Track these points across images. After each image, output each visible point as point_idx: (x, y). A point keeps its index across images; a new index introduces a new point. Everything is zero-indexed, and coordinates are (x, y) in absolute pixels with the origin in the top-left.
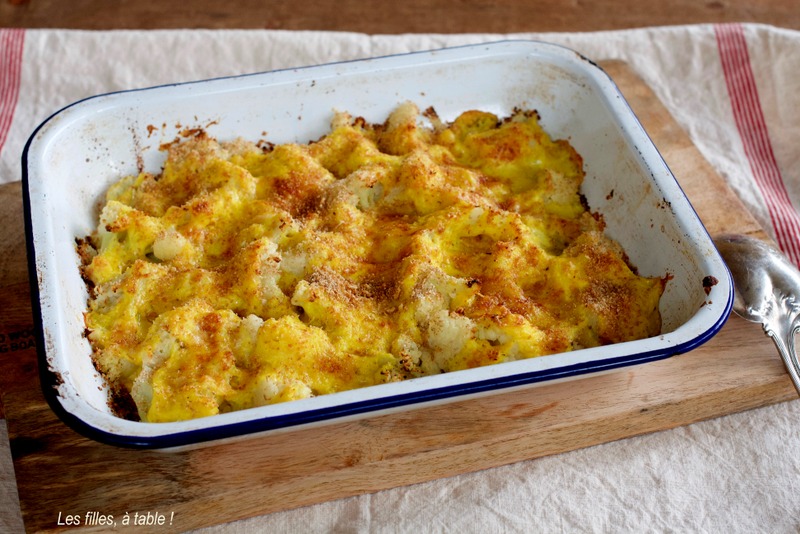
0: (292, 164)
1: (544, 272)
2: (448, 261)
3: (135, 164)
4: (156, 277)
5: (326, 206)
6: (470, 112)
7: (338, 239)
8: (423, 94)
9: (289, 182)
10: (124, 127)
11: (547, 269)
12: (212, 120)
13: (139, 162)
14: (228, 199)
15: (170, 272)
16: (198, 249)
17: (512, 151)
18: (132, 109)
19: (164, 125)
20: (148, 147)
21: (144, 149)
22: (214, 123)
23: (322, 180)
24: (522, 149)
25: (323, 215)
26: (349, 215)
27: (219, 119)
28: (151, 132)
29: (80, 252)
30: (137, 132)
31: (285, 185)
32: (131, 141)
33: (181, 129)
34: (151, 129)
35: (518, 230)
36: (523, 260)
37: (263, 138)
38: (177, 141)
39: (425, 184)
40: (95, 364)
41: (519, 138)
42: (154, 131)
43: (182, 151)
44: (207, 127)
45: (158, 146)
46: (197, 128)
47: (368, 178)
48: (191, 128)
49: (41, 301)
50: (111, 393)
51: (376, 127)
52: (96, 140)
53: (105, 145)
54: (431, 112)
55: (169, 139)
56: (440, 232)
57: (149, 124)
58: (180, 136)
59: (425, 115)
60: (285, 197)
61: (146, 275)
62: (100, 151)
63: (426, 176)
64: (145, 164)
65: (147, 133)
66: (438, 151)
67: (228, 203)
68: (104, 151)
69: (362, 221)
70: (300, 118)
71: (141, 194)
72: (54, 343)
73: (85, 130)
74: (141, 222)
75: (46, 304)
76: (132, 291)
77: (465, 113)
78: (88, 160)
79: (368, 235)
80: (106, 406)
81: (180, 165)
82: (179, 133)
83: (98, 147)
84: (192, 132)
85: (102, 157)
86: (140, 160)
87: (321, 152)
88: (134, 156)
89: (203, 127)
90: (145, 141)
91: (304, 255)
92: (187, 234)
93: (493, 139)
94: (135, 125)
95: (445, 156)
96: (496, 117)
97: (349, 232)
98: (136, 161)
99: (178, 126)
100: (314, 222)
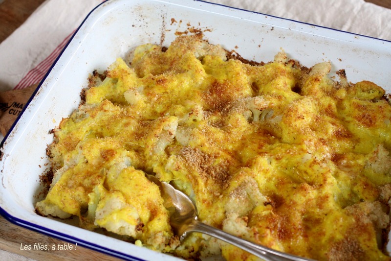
0: (230, 75)
1: (324, 215)
2: (274, 179)
3: (160, 37)
4: (111, 114)
5: (228, 110)
6: (368, 82)
7: (219, 134)
8: (340, 60)
9: (220, 86)
10: (159, 14)
11: (326, 215)
12: (208, 28)
13: (162, 36)
14: (181, 82)
15: (122, 113)
16: (148, 105)
17: (371, 121)
18: (165, 6)
19: (181, 21)
20: (169, 30)
21: (167, 31)
22: (209, 30)
23: (240, 92)
24: (377, 123)
25: (223, 116)
26: (237, 123)
27: (212, 29)
28: (173, 23)
29: (90, 80)
30: (166, 20)
31: (216, 87)
32: (161, 23)
33: (190, 27)
34: (173, 20)
35: (325, 180)
36: (314, 202)
37: (235, 49)
38: (186, 33)
39: (290, 123)
40: (47, 151)
41: (379, 115)
42: (174, 23)
43: (182, 40)
44: (204, 31)
45: (175, 32)
46: (199, 29)
47: (260, 105)
48: (195, 28)
49: (28, 107)
50: (49, 170)
51: (304, 69)
52: (141, 16)
53: (146, 20)
54: (342, 73)
55: (182, 30)
56: (278, 159)
57: (173, 17)
58: (188, 30)
59: (338, 73)
60: (212, 95)
61: (105, 111)
62: (142, 23)
63: (294, 119)
64: (165, 39)
65: (171, 22)
66: (327, 101)
67: (180, 84)
68: (145, 24)
69: (244, 129)
70: (259, 46)
71: (146, 58)
72: (15, 134)
73: (135, 9)
74: (124, 77)
75: (29, 109)
76: (93, 117)
77: (364, 82)
78: (133, 26)
79: (242, 139)
80: (39, 177)
81: (175, 49)
82: (188, 29)
83: (142, 20)
84: (195, 31)
85: (143, 26)
86: (163, 36)
87: (255, 73)
88: (160, 32)
89: (202, 30)
90: (168, 26)
91: (188, 137)
92: (148, 94)
93: (365, 108)
94: (165, 15)
95: (330, 106)
96: (384, 91)
97: (230, 133)
98: (161, 35)
99: (189, 25)
100: (214, 118)
